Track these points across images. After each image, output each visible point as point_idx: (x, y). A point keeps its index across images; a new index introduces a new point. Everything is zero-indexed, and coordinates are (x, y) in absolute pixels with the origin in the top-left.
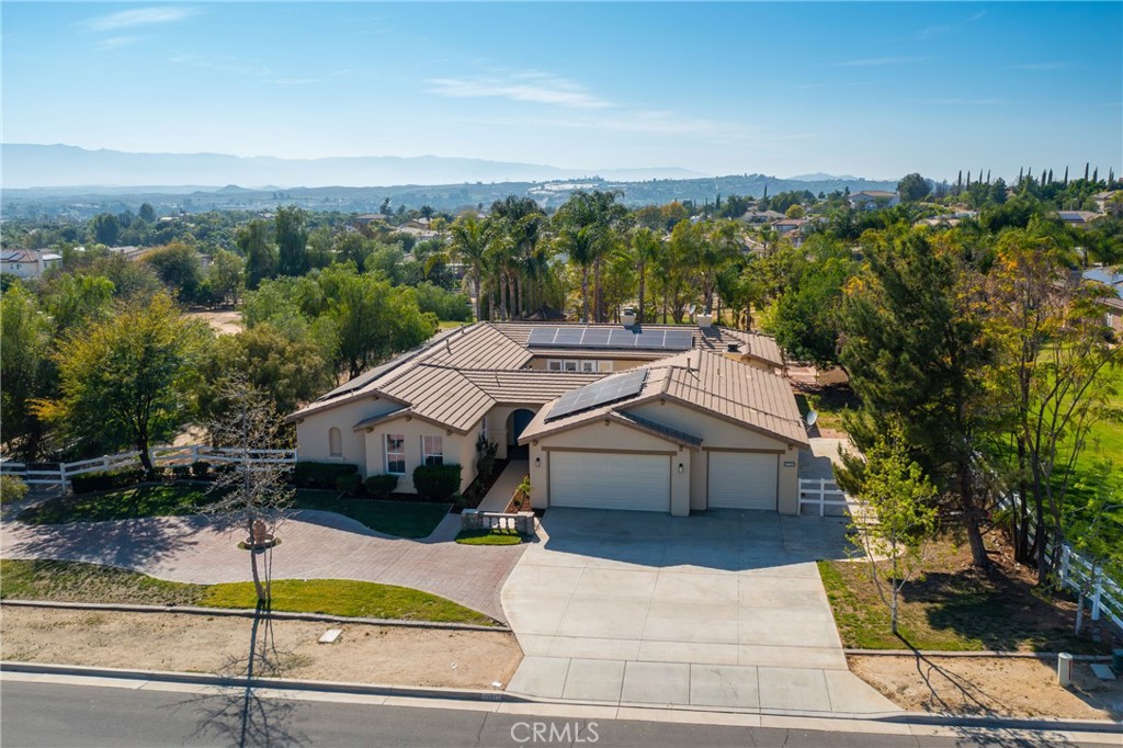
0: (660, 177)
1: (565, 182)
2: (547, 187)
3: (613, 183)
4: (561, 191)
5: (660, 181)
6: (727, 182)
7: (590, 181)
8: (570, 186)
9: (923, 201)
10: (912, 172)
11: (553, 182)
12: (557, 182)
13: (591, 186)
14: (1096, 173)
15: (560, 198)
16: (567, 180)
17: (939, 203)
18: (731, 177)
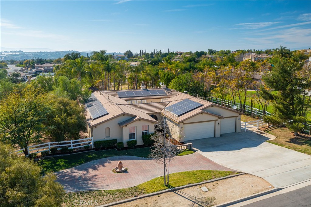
0: (43, 51)
1: (9, 52)
2: (2, 53)
3: (26, 53)
4: (8, 55)
5: (43, 52)
6: (64, 53)
7: (18, 52)
8: (11, 53)
9: (132, 57)
10: (128, 50)
11: (4, 52)
12: (6, 52)
13: (19, 53)
14: (170, 51)
15: (8, 57)
16: (10, 51)
17: (137, 58)
18: (65, 51)
